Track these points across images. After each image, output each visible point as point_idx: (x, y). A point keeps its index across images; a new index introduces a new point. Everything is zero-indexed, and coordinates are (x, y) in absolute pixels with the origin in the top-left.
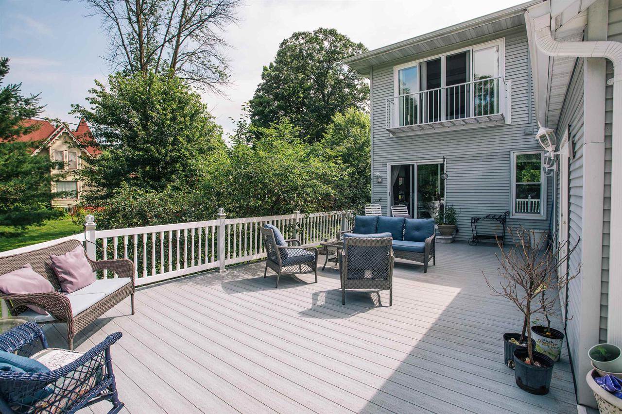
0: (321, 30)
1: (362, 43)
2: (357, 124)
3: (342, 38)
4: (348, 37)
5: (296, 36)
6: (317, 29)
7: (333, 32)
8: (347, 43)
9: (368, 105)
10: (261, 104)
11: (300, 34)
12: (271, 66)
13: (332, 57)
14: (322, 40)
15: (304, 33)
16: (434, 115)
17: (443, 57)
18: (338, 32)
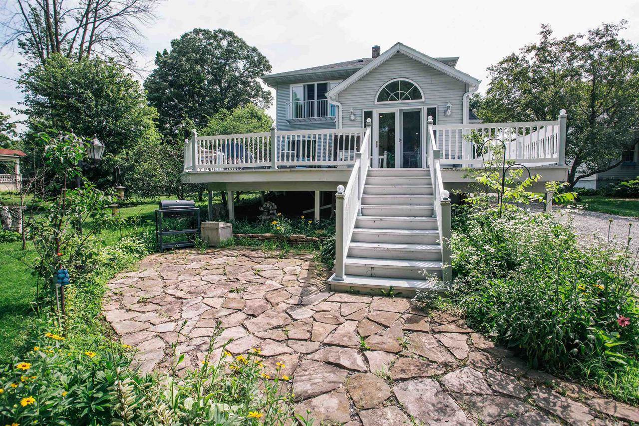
0: (220, 31)
1: (256, 47)
2: (255, 116)
3: (239, 41)
4: (244, 40)
5: (197, 31)
6: (217, 29)
7: (231, 34)
8: (243, 46)
9: (260, 101)
10: (157, 90)
11: (201, 31)
12: (165, 52)
13: (230, 54)
14: (221, 39)
15: (204, 30)
16: (311, 114)
17: (316, 84)
18: (236, 34)
